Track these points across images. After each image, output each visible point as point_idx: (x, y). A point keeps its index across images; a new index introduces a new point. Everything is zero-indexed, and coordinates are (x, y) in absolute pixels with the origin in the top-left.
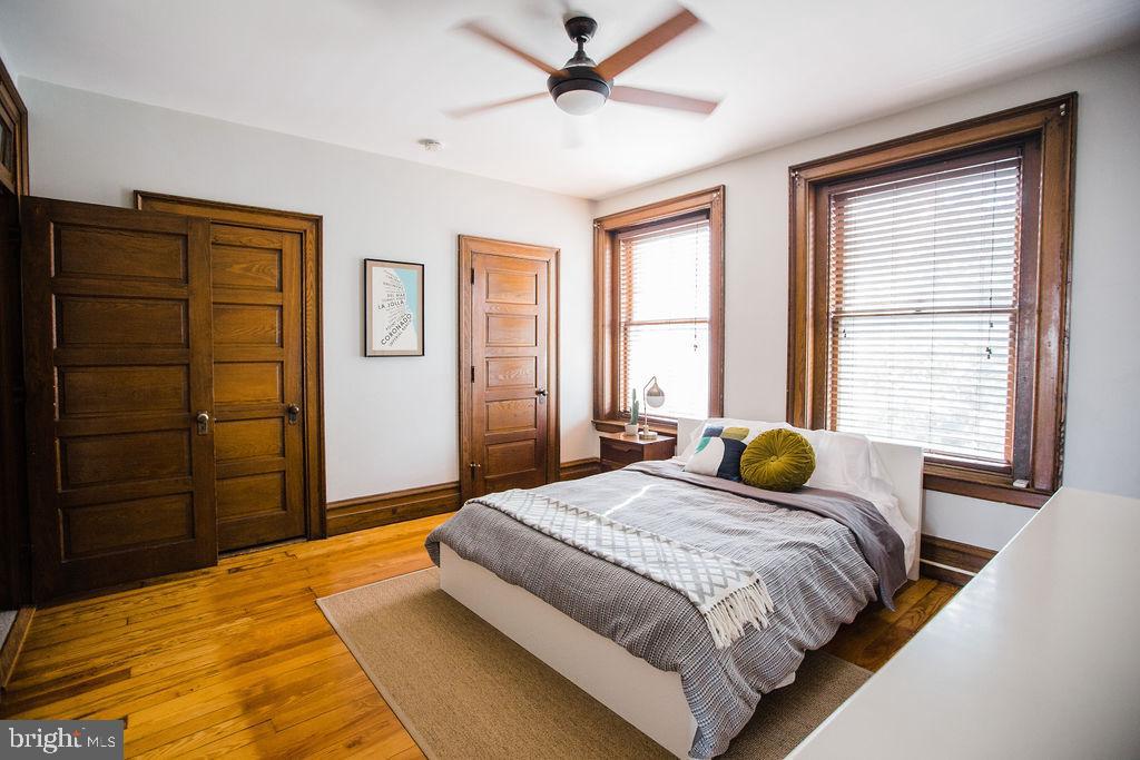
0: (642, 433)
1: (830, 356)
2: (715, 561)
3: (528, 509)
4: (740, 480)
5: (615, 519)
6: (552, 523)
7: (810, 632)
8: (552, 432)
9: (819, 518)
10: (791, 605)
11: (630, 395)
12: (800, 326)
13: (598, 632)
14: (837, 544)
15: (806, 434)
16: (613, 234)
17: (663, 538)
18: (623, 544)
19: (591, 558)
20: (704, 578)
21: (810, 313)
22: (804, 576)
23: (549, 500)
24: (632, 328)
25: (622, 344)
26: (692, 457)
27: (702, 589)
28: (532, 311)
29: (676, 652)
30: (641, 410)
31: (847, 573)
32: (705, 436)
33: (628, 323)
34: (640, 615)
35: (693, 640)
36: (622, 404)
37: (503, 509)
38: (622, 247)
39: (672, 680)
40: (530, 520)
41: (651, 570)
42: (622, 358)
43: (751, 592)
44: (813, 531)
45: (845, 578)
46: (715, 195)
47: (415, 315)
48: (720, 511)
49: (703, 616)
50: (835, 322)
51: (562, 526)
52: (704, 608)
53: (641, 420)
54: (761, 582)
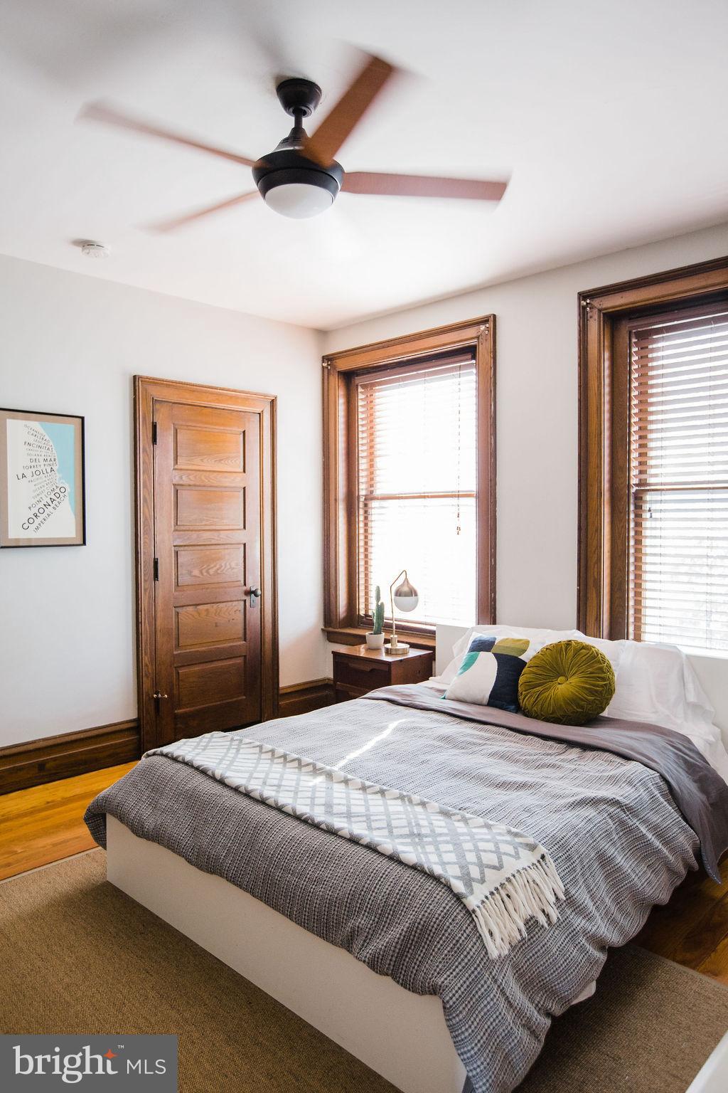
0: (389, 646)
1: (632, 542)
2: (485, 830)
3: (232, 762)
4: (518, 709)
5: (350, 772)
6: (265, 783)
7: (613, 922)
8: (268, 646)
9: (619, 760)
10: (588, 887)
11: (373, 594)
12: (593, 504)
13: (327, 940)
14: (645, 796)
15: (602, 645)
16: (349, 377)
17: (416, 798)
18: (362, 810)
19: (316, 833)
20: (471, 857)
21: (606, 486)
22: (604, 845)
23: (261, 747)
24: (374, 504)
25: (362, 525)
26: (456, 678)
27: (468, 874)
28: (239, 481)
29: (434, 968)
30: (387, 614)
31: (660, 836)
32: (472, 650)
33: (370, 497)
34: (385, 914)
35: (458, 949)
36: (362, 606)
37: (196, 763)
38: (361, 395)
39: (429, 1009)
40: (235, 779)
41: (400, 848)
42: (362, 543)
43: (534, 874)
44: (614, 780)
45: (657, 843)
46: (483, 327)
47: (71, 488)
48: (492, 755)
49: (470, 913)
50: (638, 498)
51: (279, 786)
52: (472, 902)
53: (388, 627)
54: (548, 857)
